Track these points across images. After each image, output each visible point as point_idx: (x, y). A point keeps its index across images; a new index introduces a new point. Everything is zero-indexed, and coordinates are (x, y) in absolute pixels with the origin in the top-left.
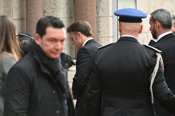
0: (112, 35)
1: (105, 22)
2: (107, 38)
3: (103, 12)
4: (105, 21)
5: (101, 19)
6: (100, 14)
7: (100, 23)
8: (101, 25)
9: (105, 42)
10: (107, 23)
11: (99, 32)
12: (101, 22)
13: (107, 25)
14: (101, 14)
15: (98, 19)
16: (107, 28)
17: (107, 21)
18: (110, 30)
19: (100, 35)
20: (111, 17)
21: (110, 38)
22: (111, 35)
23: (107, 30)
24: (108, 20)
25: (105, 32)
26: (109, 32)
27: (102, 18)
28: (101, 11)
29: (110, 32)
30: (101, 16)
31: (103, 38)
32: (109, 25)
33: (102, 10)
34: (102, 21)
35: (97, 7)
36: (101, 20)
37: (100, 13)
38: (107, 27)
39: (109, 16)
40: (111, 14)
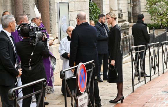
2: (55, 23)
4: (53, 15)
8: (51, 17)
9: (54, 25)
13: (55, 17)
19: (51, 22)
22: (57, 22)
24: (55, 15)
28: (51, 10)
30: (52, 13)
31: (53, 23)
35: (49, 8)
36: (51, 15)
40: (56, 12)
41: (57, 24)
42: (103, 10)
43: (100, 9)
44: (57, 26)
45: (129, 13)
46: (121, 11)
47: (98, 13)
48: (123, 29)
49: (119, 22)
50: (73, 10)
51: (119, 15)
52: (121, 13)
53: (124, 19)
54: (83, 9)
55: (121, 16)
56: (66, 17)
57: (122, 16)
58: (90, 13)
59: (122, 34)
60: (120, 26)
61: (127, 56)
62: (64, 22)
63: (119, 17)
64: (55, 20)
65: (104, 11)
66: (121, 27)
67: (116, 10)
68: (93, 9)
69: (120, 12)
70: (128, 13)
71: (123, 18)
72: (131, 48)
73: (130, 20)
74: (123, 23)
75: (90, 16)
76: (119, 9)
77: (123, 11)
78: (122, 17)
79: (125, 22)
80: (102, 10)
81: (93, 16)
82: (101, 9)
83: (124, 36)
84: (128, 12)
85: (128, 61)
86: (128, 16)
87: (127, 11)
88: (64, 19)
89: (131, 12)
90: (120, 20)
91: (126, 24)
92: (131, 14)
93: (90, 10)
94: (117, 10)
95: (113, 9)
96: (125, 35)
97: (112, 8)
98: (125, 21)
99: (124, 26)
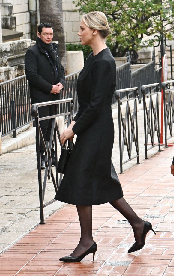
45: (32, 15)
46: (11, 8)
48: (16, 56)
49: (5, 39)
51: (5, 20)
52: (11, 14)
53: (19, 30)
55: (9, 22)
57: (12, 24)
60: (9, 50)
61: (28, 128)
63: (6, 26)
66: (11, 51)
69: (8, 13)
70: (28, 13)
71: (16, 28)
72: (34, 108)
73: (34, 32)
74: (16, 42)
76: (4, 5)
77: (15, 11)
78: (14, 26)
79: (21, 39)
83: (18, 76)
84: (29, 11)
85: (29, 142)
86: (30, 22)
87: (27, 10)
89: (36, 11)
90: (9, 33)
91: (23, 43)
92: (36, 18)
96: (22, 72)
98: (21, 34)
99: (18, 50)
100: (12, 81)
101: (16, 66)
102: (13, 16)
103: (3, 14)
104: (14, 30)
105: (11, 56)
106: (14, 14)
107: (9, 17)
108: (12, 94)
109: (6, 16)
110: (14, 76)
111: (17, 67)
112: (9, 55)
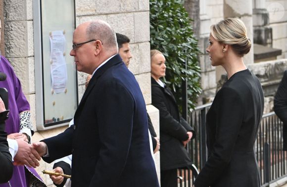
0: (32, 54)
1: (19, 30)
2: (24, 59)
3: (16, 12)
4: (19, 28)
5: (13, 25)
6: (10, 17)
7: (11, 32)
8: (12, 35)
9: (21, 66)
10: (24, 32)
11: (9, 48)
12: (12, 30)
13: (24, 35)
14: (12, 15)
15: (8, 24)
16: (23, 41)
17: (23, 27)
18: (29, 45)
19: (11, 54)
20: (29, 20)
21: (29, 58)
22: (30, 53)
23: (24, 45)
24: (25, 27)
25: (20, 49)
26: (27, 48)
27: (14, 22)
28: (12, 10)
29: (29, 48)
30: (13, 20)
31: (16, 59)
32: (27, 36)
33: (15, 8)
34: (15, 28)
35: (5, 3)
36: (12, 27)
37: (10, 14)
38: (24, 39)
39: (26, 20)
40: (29, 17)
41: (31, 60)
42: (201, 12)
43: (189, 11)
44: (31, 68)
46: (265, 16)
47: (180, 23)
48: (271, 82)
49: (258, 58)
50: (91, 13)
51: (257, 32)
52: (266, 23)
53: (276, 46)
54: (129, 8)
55: (263, 36)
56: (64, 37)
57: (267, 37)
58: (153, 21)
59: (266, 104)
60: (262, 73)
62: (58, 54)
63: (258, 41)
64: (26, 45)
65: (201, 18)
66: (265, 76)
67: (246, 15)
68: (165, 8)
69: (261, 22)
71: (271, 43)
74: (272, 62)
75: (152, 35)
76: (257, 12)
78: (269, 41)
79: (279, 60)
80: (198, 11)
81: (164, 33)
82: (194, 9)
88: (58, 45)
90: (262, 50)
91: (282, 64)
93: (152, 11)
94: (251, 12)
95: (237, 11)
97: (234, 6)
98: (279, 53)
99: (275, 73)
100: (266, 117)
101: (272, 95)
102: (269, 27)
103: (256, 24)
104: (269, 46)
105: (265, 81)
106: (270, 24)
107: (263, 29)
108: (266, 135)
109: (259, 26)
110: (269, 110)
111: (273, 98)
112: (263, 80)
